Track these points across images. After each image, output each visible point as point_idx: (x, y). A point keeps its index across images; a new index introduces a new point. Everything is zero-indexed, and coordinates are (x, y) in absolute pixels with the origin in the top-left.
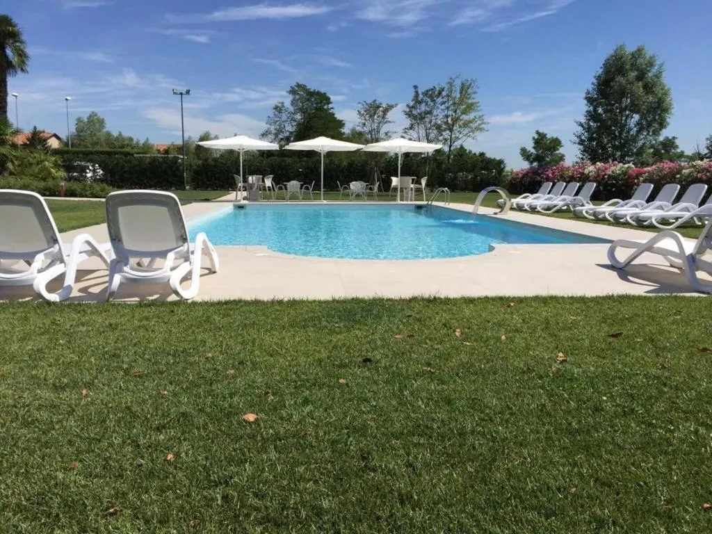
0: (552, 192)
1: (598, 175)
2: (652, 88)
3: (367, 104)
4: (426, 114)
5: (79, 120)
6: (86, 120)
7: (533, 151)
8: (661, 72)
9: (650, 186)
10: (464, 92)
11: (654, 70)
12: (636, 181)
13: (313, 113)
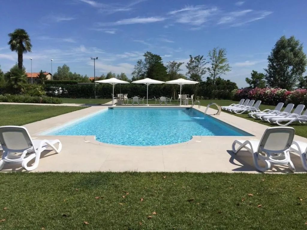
0: (244, 104)
1: (271, 94)
2: (297, 55)
3: (171, 63)
4: (196, 67)
5: (59, 68)
6: (62, 67)
7: (252, 79)
8: (301, 48)
9: (282, 104)
10: (220, 54)
11: (298, 47)
12: (287, 97)
13: (154, 64)
